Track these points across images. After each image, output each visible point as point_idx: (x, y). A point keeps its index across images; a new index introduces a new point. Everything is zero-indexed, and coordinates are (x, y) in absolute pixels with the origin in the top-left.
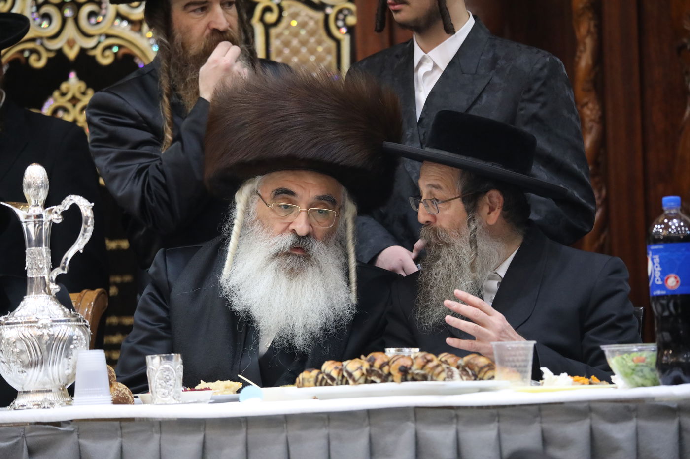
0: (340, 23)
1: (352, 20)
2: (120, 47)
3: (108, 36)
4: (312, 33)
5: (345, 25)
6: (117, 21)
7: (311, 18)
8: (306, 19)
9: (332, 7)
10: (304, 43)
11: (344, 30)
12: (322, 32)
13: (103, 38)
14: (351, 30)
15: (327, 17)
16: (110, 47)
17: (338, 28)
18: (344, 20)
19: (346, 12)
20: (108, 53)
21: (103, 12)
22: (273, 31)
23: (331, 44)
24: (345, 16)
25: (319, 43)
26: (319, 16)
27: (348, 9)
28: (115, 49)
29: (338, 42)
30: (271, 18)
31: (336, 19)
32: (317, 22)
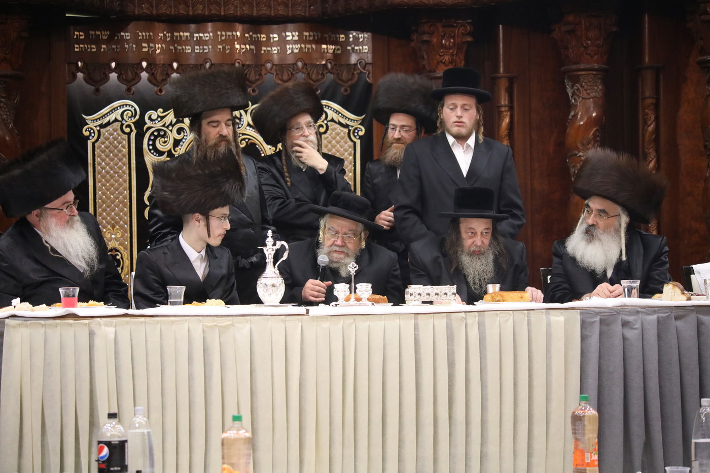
0: (356, 134)
1: (361, 133)
2: (249, 139)
3: (243, 134)
4: (342, 138)
5: (358, 135)
6: (248, 128)
7: (342, 131)
8: (339, 131)
9: (352, 127)
10: (338, 142)
11: (358, 137)
12: (347, 137)
13: (241, 135)
14: (361, 138)
15: (349, 131)
16: (244, 139)
17: (355, 136)
18: (357, 133)
19: (358, 129)
20: (243, 142)
21: (242, 123)
22: (323, 136)
23: (351, 144)
24: (358, 131)
25: (346, 143)
26: (346, 130)
27: (360, 128)
28: (247, 140)
29: (355, 143)
30: (322, 130)
31: (354, 132)
32: (344, 133)
